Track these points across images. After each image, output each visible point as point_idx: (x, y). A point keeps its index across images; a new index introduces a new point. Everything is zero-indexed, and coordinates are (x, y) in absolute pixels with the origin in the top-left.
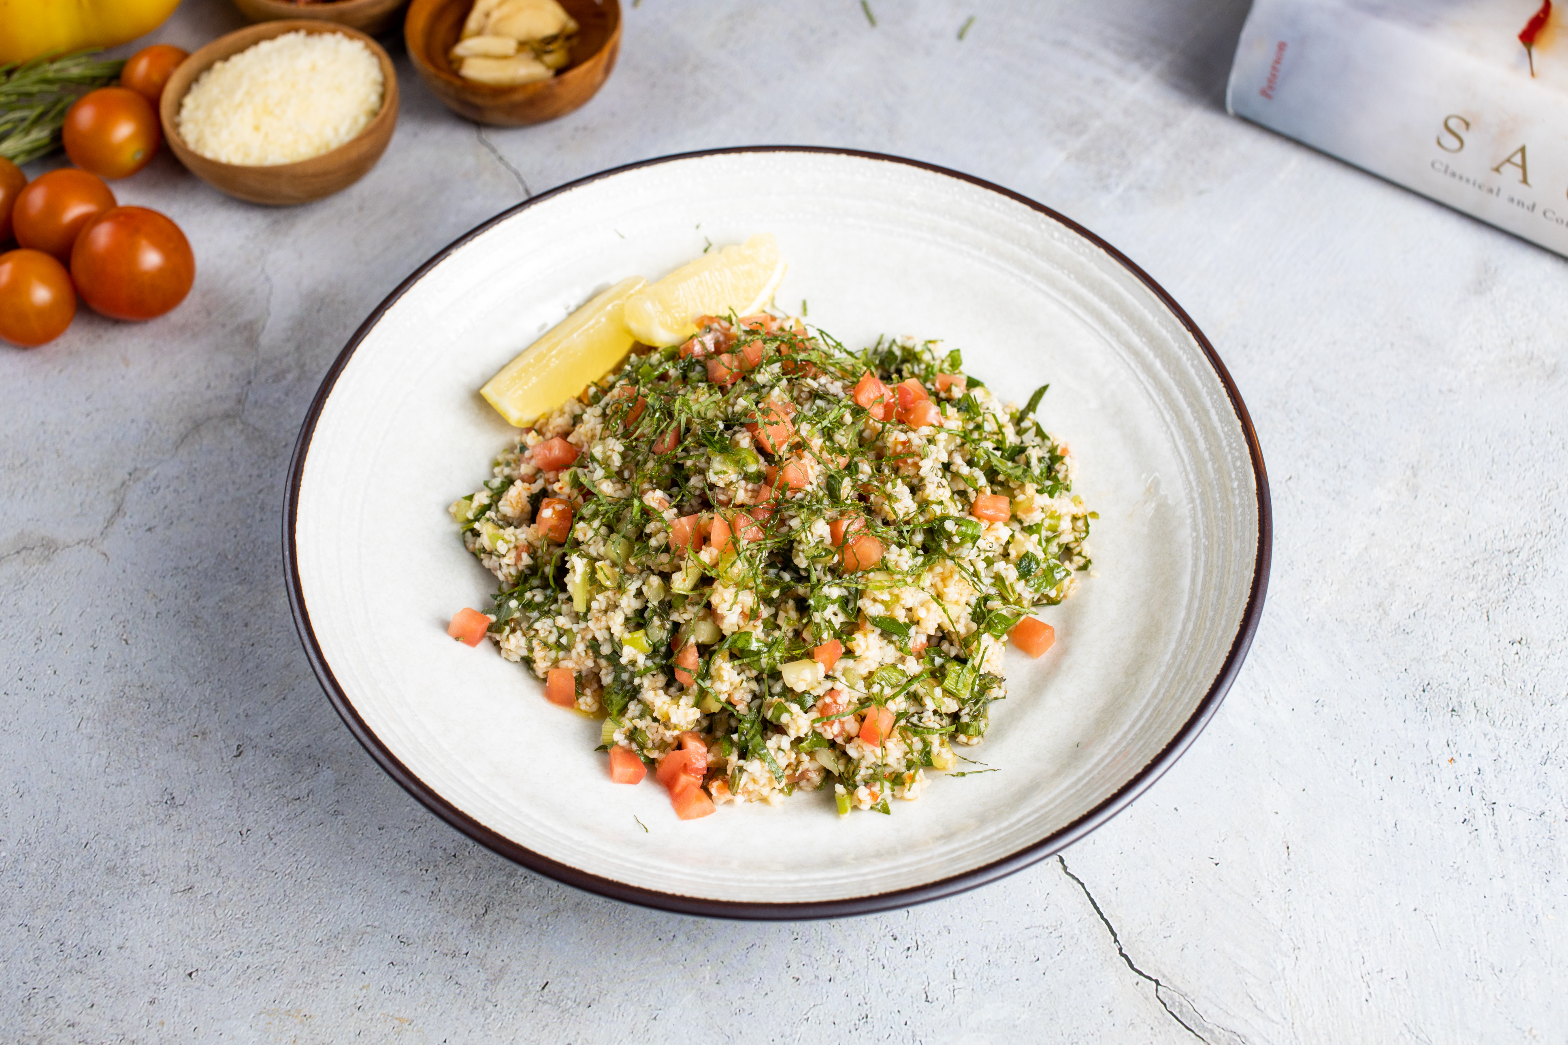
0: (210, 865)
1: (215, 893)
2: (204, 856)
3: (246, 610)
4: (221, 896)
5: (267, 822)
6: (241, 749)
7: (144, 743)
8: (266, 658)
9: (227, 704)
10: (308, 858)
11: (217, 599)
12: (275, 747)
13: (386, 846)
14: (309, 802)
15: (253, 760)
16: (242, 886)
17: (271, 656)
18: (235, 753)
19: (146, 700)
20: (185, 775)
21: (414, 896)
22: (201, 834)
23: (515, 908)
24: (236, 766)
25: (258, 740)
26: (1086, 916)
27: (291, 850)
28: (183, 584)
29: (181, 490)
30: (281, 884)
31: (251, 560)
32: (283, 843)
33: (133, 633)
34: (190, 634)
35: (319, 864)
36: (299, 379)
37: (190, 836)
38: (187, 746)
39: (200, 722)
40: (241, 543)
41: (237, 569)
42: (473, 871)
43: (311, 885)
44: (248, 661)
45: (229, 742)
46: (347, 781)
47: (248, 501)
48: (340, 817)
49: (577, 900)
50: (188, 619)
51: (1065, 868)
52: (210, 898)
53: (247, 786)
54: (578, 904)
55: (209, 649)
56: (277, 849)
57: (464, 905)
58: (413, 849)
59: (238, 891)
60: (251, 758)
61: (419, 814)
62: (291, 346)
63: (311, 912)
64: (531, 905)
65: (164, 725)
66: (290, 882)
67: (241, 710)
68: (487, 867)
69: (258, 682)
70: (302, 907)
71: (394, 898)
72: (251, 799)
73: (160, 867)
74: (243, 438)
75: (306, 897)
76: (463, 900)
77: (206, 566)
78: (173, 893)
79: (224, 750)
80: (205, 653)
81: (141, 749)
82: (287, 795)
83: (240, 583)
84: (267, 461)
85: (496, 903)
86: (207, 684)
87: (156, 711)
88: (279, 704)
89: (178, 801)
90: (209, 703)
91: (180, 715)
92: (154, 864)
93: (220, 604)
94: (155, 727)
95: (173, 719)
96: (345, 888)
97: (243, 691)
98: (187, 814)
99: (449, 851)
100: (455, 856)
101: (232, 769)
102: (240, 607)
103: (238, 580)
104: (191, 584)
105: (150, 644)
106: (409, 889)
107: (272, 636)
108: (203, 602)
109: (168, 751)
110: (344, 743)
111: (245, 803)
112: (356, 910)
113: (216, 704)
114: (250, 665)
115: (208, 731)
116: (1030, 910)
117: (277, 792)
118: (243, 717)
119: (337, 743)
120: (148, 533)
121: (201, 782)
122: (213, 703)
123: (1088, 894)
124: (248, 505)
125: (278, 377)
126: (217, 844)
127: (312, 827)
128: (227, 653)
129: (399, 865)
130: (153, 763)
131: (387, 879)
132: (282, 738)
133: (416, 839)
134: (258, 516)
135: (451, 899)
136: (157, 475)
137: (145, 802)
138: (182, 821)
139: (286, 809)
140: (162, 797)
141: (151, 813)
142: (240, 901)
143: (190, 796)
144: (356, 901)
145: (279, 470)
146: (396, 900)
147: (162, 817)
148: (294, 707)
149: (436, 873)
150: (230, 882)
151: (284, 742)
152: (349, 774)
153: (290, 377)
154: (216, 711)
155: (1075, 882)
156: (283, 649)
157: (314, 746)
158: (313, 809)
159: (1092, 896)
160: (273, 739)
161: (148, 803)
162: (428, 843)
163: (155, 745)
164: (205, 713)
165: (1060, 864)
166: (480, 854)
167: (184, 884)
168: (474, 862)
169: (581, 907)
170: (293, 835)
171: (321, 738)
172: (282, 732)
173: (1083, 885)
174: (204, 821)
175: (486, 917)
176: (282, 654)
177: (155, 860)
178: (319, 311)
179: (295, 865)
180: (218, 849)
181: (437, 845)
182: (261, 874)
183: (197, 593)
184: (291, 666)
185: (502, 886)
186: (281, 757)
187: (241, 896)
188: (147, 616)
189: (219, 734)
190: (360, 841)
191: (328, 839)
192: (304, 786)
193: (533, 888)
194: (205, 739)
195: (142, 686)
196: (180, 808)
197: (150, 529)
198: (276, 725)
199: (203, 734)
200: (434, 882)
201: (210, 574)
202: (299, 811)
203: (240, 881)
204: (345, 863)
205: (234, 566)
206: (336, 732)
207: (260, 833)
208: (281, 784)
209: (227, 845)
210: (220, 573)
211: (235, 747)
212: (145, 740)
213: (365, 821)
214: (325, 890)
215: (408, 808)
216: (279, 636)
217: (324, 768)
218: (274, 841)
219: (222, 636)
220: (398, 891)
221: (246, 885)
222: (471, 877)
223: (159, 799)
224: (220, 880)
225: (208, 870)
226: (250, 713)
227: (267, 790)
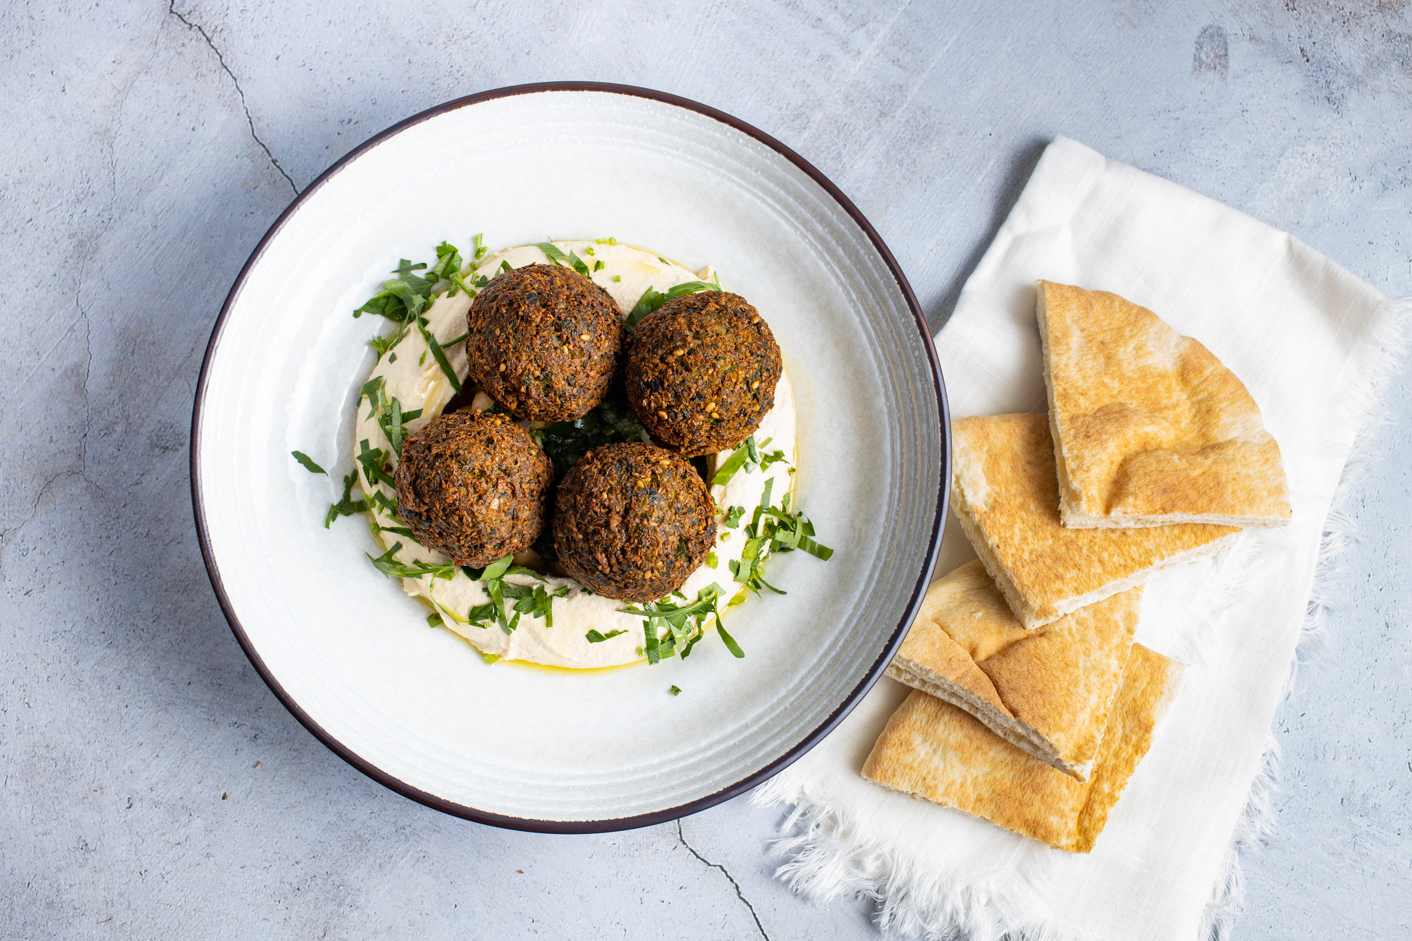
0: (122, 900)
1: (129, 923)
2: (116, 893)
3: (117, 673)
4: (133, 925)
5: (159, 863)
6: (131, 801)
7: (57, 798)
8: (139, 718)
9: (115, 761)
10: (192, 893)
11: (92, 662)
12: (156, 800)
13: (248, 882)
14: (188, 846)
15: (142, 811)
16: (148, 917)
17: (142, 716)
18: (127, 805)
19: (53, 759)
20: (92, 825)
21: (272, 922)
22: (112, 874)
23: (346, 931)
24: (129, 817)
25: (143, 793)
27: (179, 886)
28: (64, 648)
30: (175, 915)
32: (173, 881)
33: (33, 696)
34: (76, 697)
35: (201, 898)
36: (126, 433)
37: (103, 876)
38: (90, 799)
39: (97, 778)
42: (313, 901)
43: (197, 915)
44: (125, 721)
45: (122, 795)
46: (213, 828)
48: (211, 859)
50: (73, 682)
52: (125, 927)
53: (140, 834)
55: (93, 711)
56: (169, 886)
57: (309, 929)
58: (267, 884)
59: (144, 921)
60: (139, 809)
61: (269, 855)
62: (114, 394)
63: (200, 937)
65: (70, 781)
66: (182, 913)
67: (126, 767)
68: (322, 898)
69: (136, 741)
70: (192, 932)
71: (258, 924)
72: (144, 845)
73: (86, 902)
74: (88, 496)
75: (194, 925)
76: (308, 926)
77: (78, 629)
78: (98, 923)
79: (119, 803)
80: (91, 715)
81: (56, 803)
82: (170, 840)
83: (108, 647)
85: (332, 927)
86: (97, 743)
87: (62, 769)
88: (155, 761)
89: (91, 847)
90: (101, 761)
91: (81, 772)
92: (81, 900)
93: (96, 667)
94: (63, 784)
95: (76, 776)
96: (221, 917)
97: (126, 750)
98: (99, 857)
99: (293, 885)
100: (298, 889)
101: (127, 819)
102: (111, 670)
103: (106, 643)
104: (69, 648)
105: (47, 706)
106: (268, 917)
107: (140, 698)
108: (82, 665)
109: (76, 804)
110: (207, 795)
111: (140, 847)
112: (232, 934)
113: (106, 762)
114: (128, 725)
115: (104, 786)
117: (162, 838)
118: (128, 773)
119: (202, 795)
120: (27, 596)
121: (105, 831)
122: (104, 761)
124: (103, 568)
126: (124, 882)
127: (192, 867)
128: (108, 714)
129: (259, 897)
130: (67, 814)
131: (252, 909)
132: (160, 791)
133: (269, 876)
134: (113, 580)
135: (299, 925)
136: (24, 537)
137: (66, 849)
138: (96, 864)
139: (171, 853)
140: (78, 843)
141: (72, 858)
142: (147, 928)
143: (99, 843)
144: (231, 927)
146: (259, 926)
147: (81, 860)
148: (166, 763)
149: (286, 903)
150: (139, 914)
151: (162, 795)
152: (214, 822)
154: (108, 768)
155: (746, 905)
156: (150, 710)
157: (185, 798)
158: (191, 852)
160: (153, 793)
161: (69, 849)
162: (278, 879)
163: (66, 799)
164: (99, 770)
166: (317, 888)
167: (105, 915)
168: (313, 894)
170: (179, 875)
171: (189, 791)
172: (160, 786)
174: (112, 863)
175: (325, 938)
176: (150, 715)
177: (81, 896)
179: (183, 899)
180: (126, 887)
181: (285, 880)
182: (160, 907)
183: (76, 657)
184: (159, 725)
185: (334, 913)
186: (162, 808)
187: (148, 925)
188: (40, 680)
189: (113, 788)
190: (229, 878)
191: (205, 877)
192: (182, 833)
193: (357, 915)
194: (103, 793)
195: (48, 746)
196: (93, 853)
197: (27, 593)
198: (154, 780)
199: (101, 789)
200: (285, 910)
201: (83, 638)
202: (181, 854)
203: (145, 912)
204: (219, 897)
205: (101, 630)
206: (200, 786)
207: (155, 873)
208: (164, 831)
209: (132, 883)
210: (91, 637)
211: (126, 800)
212: (58, 795)
213: (230, 861)
214: (207, 919)
215: (261, 850)
216: (145, 698)
217: (195, 817)
218: (166, 879)
219: (102, 698)
220: (261, 918)
221: (150, 916)
222: (312, 906)
223: (75, 845)
224: (131, 912)
225: (121, 904)
226: (133, 770)
227: (155, 837)
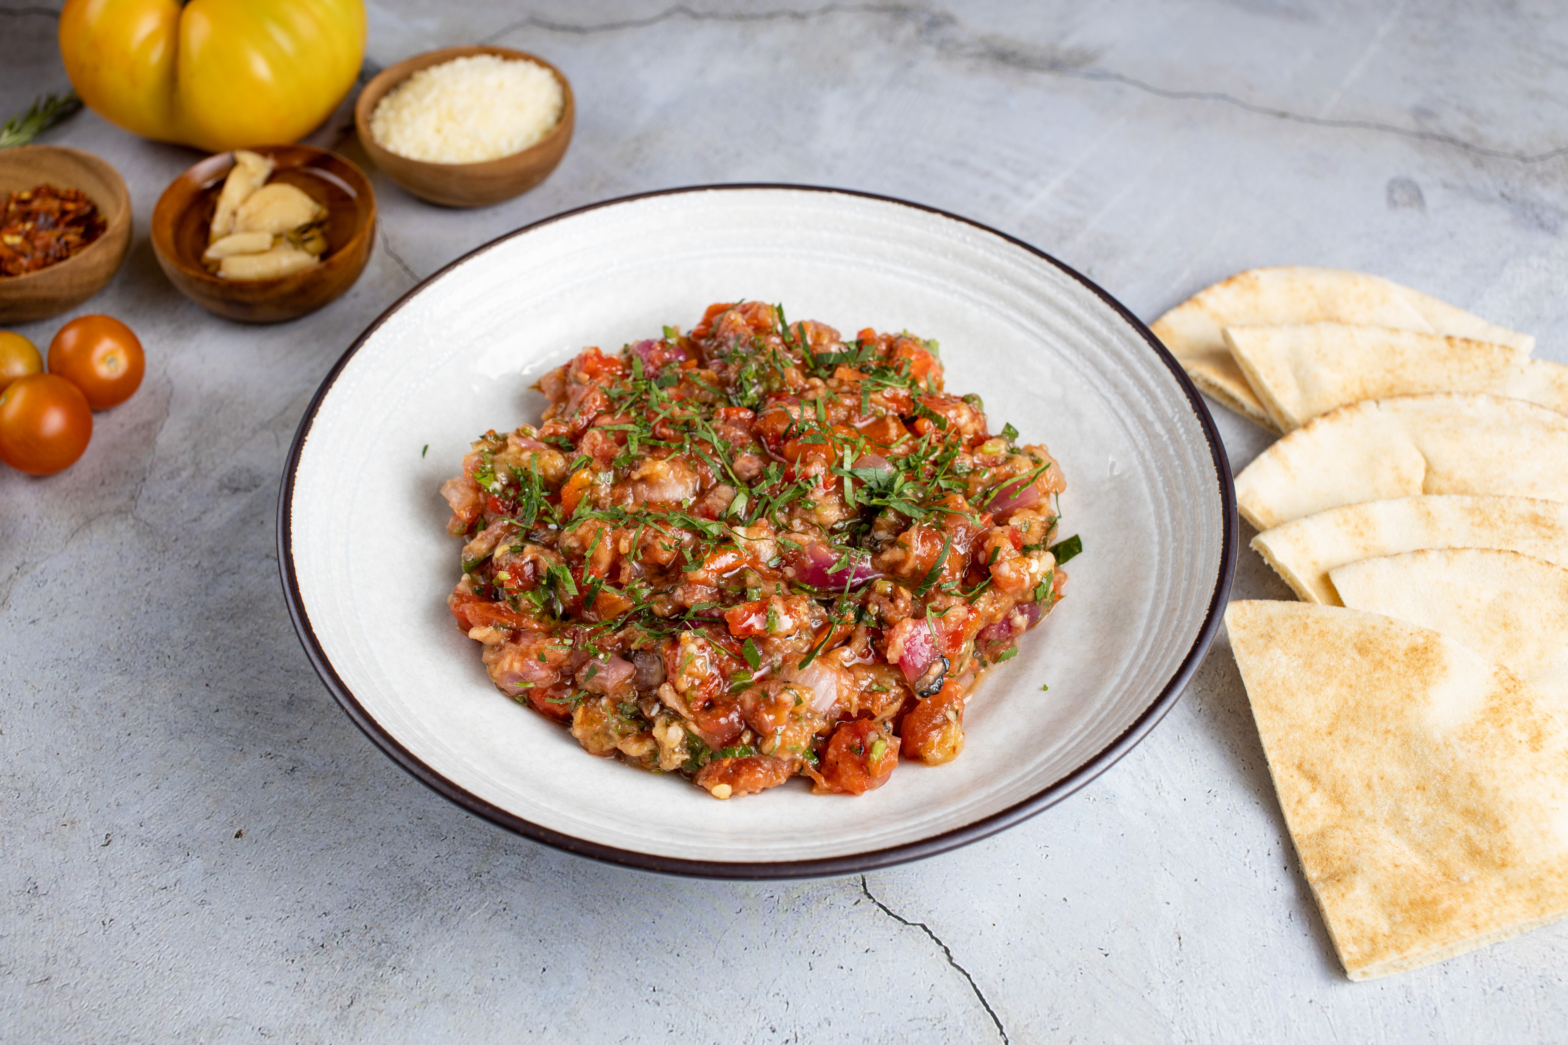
0: (69, 956)
1: (72, 984)
2: (63, 947)
3: (125, 700)
4: (78, 987)
5: (131, 911)
6: (110, 838)
7: (10, 833)
8: (142, 747)
9: (99, 793)
10: (171, 949)
11: (97, 689)
12: (145, 836)
13: (253, 936)
14: (176, 891)
15: (121, 849)
16: (101, 977)
17: (147, 745)
18: (103, 843)
19: (16, 789)
20: (50, 865)
21: (278, 986)
22: (63, 923)
23: (382, 999)
24: (104, 856)
25: (128, 829)
26: (971, 1007)
27: (155, 940)
28: (64, 675)
29: (68, 584)
30: (141, 975)
31: (133, 651)
32: (146, 933)
33: (9, 723)
34: (66, 724)
35: (182, 954)
36: (193, 477)
37: (51, 925)
38: (55, 835)
39: (70, 811)
40: (125, 635)
41: (119, 660)
42: (341, 961)
43: (172, 976)
44: (123, 750)
45: (98, 831)
46: (216, 871)
47: (135, 594)
48: (206, 907)
49: (446, 991)
50: (66, 709)
51: (950, 959)
52: (67, 990)
53: (113, 876)
54: (447, 995)
55: (84, 739)
56: (140, 939)
57: (329, 997)
58: (280, 939)
59: (96, 982)
60: (119, 847)
61: (288, 904)
62: (187, 445)
63: (171, 1003)
64: (398, 996)
65: (33, 814)
66: (151, 973)
67: (113, 799)
68: (355, 957)
69: (132, 772)
70: (161, 998)
71: (257, 989)
72: (117, 888)
73: (17, 957)
74: (133, 532)
75: (166, 988)
76: (328, 991)
77: (87, 657)
78: (28, 984)
79: (92, 839)
80: (80, 743)
81: (7, 838)
82: (154, 884)
83: (120, 674)
84: (157, 555)
85: (363, 995)
86: (80, 773)
87: (25, 801)
88: (152, 793)
89: (41, 891)
90: (81, 792)
91: (50, 804)
92: (12, 955)
93: (99, 694)
94: (23, 816)
95: (42, 808)
96: (207, 978)
97: (116, 780)
98: (49, 903)
99: (316, 941)
100: (322, 946)
101: (100, 858)
102: (119, 697)
103: (119, 671)
104: (71, 675)
105: (25, 734)
106: (273, 980)
107: (150, 726)
108: (81, 692)
109: (34, 841)
110: (216, 833)
111: (110, 892)
112: (217, 1001)
113: (87, 793)
114: (125, 755)
115: (77, 820)
116: (914, 1001)
117: (144, 881)
118: (114, 807)
119: (208, 832)
120: (32, 625)
121: (66, 872)
122: (84, 793)
123: (974, 986)
124: (135, 598)
125: (172, 475)
126: (78, 934)
127: (178, 917)
128: (102, 743)
129: (264, 955)
130: (18, 852)
131: (251, 970)
132: (152, 827)
133: (283, 929)
134: (143, 609)
135: (316, 991)
136: (45, 569)
137: (7, 892)
138: (44, 911)
139: (152, 899)
140: (25, 886)
141: (12, 903)
142: (97, 992)
143: (54, 886)
144: (218, 992)
145: (167, 563)
146: (259, 991)
147: (23, 906)
148: (167, 796)
149: (302, 963)
150: (89, 973)
151: (154, 832)
152: (219, 864)
153: (185, 474)
154: (87, 800)
155: (960, 973)
156: (160, 739)
157: (184, 835)
158: (180, 899)
159: (978, 987)
160: (143, 828)
161: (10, 892)
162: (296, 933)
163: (22, 834)
164: (75, 802)
165: (945, 955)
166: (349, 945)
167: (41, 975)
168: (342, 952)
169: (450, 998)
170: (157, 925)
171: (192, 827)
172: (153, 821)
173: (968, 976)
174: (66, 910)
175: (352, 1008)
176: (158, 743)
177: (12, 950)
178: (217, 412)
179: (157, 955)
180: (79, 939)
181: (306, 935)
182: (121, 965)
183: (76, 684)
184: (167, 755)
185: (369, 977)
186: (151, 846)
187: (99, 987)
188: (24, 707)
189: (88, 823)
190: (226, 931)
191: (193, 929)
192: (171, 876)
193: (401, 979)
194: (74, 828)
195: (14, 775)
196: (43, 898)
197: (34, 622)
198: (147, 815)
199: (72, 823)
200: (300, 972)
201: (90, 665)
202: (165, 900)
203: (99, 972)
204: (209, 953)
205: (116, 657)
206: (208, 821)
207: (123, 923)
208: (148, 873)
209: (89, 935)
210: (102, 664)
211: (104, 836)
212: (12, 829)
213: (233, 911)
214: (186, 981)
215: (278, 898)
216: (156, 725)
217: (194, 858)
218: (137, 931)
219: (99, 726)
220: (262, 982)
221: (105, 976)
222: (338, 967)
223: (21, 888)
224: (78, 971)
225: (67, 960)
226: (121, 802)
227: (133, 880)
